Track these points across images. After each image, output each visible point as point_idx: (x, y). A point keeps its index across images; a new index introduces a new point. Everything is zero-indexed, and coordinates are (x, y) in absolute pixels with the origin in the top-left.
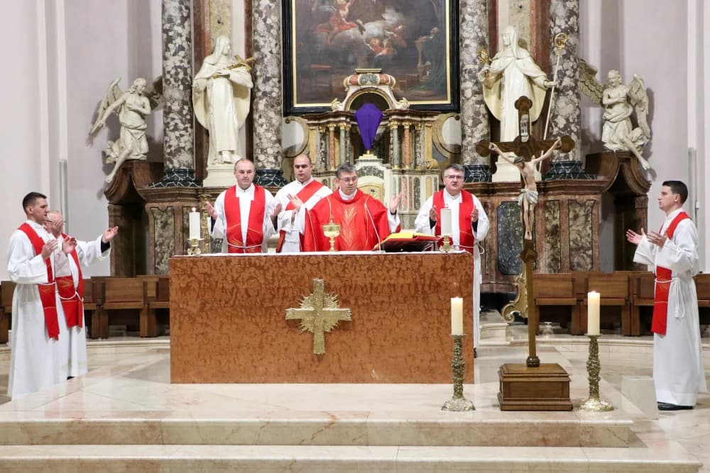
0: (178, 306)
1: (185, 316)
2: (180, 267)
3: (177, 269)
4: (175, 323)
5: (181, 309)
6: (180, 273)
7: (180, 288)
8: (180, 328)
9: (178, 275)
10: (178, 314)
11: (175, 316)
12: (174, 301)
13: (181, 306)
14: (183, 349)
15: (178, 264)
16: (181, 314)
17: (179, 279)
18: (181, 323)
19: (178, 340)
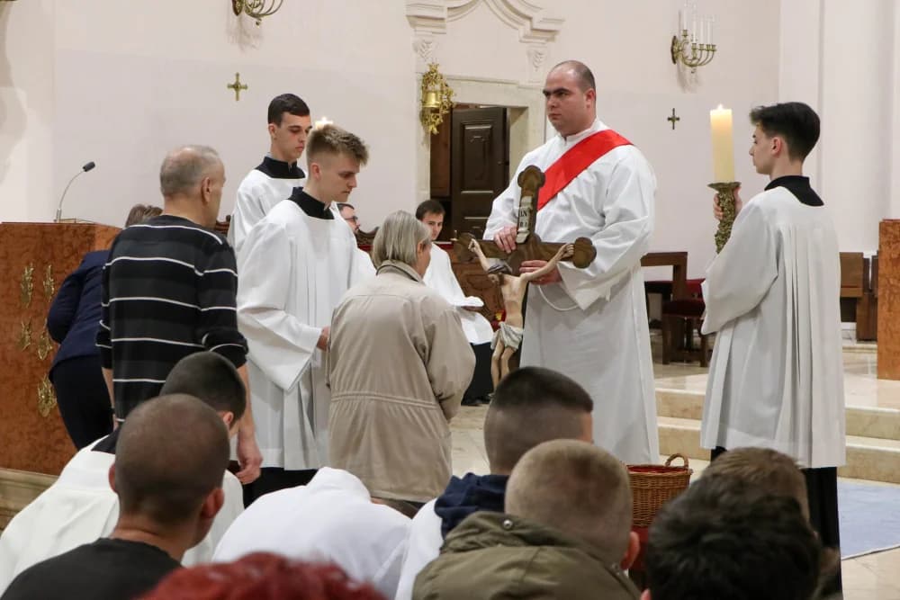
0: (889, 282)
1: (895, 294)
2: (891, 233)
3: (888, 235)
4: (884, 304)
5: (892, 286)
6: (891, 240)
7: (891, 259)
8: (889, 310)
9: (889, 243)
10: (888, 292)
11: (884, 293)
12: (884, 275)
13: (892, 282)
14: (892, 337)
15: (890, 229)
16: (891, 293)
17: (890, 247)
18: (891, 304)
19: (887, 325)
